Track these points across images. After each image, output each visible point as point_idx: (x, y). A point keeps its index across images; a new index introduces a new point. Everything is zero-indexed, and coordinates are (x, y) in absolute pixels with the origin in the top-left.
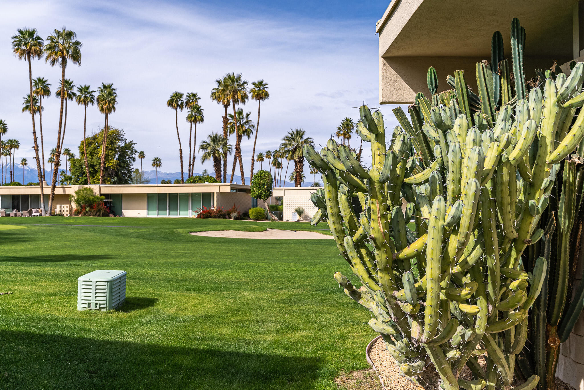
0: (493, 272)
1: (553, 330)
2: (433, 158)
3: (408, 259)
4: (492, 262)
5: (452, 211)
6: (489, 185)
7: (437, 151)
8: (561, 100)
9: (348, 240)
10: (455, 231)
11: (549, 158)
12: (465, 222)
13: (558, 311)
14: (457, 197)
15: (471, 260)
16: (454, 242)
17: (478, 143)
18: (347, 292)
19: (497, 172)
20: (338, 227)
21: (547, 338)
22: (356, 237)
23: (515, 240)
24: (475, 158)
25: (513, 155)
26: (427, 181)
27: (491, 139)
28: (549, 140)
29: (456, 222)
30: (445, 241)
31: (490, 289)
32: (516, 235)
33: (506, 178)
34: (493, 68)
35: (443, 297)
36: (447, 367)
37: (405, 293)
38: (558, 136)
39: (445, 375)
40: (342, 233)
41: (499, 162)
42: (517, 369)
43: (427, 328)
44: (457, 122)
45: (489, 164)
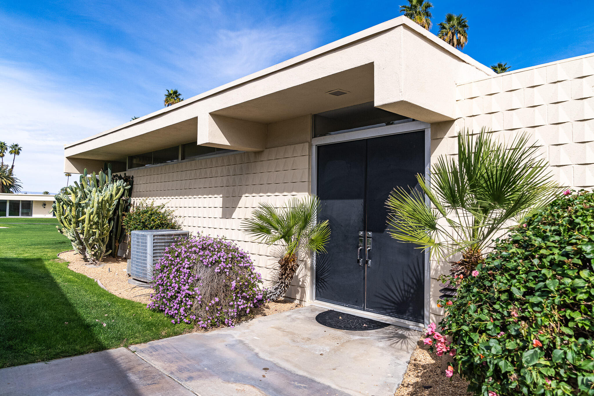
0: (100, 224)
1: (117, 241)
2: (87, 198)
3: (80, 220)
4: (100, 221)
5: (92, 210)
6: (100, 205)
7: (88, 196)
8: (117, 187)
9: (62, 217)
10: (92, 214)
11: (114, 199)
12: (94, 212)
13: (118, 236)
14: (93, 207)
15: (95, 221)
16: (92, 216)
17: (98, 196)
18: (59, 231)
19: (102, 202)
20: (59, 214)
21: (115, 243)
22: (65, 216)
23: (106, 217)
24: (97, 200)
25: (106, 199)
26: (85, 203)
27: (101, 195)
28: (114, 195)
29: (93, 212)
30: (90, 217)
31: (100, 227)
32: (106, 215)
33: (104, 203)
34: (104, 172)
35: (89, 229)
36: (88, 245)
37: (80, 228)
38: (116, 194)
39: (88, 247)
40: (60, 215)
41: (102, 200)
42: (106, 248)
43: (84, 236)
44: (93, 189)
45: (100, 201)
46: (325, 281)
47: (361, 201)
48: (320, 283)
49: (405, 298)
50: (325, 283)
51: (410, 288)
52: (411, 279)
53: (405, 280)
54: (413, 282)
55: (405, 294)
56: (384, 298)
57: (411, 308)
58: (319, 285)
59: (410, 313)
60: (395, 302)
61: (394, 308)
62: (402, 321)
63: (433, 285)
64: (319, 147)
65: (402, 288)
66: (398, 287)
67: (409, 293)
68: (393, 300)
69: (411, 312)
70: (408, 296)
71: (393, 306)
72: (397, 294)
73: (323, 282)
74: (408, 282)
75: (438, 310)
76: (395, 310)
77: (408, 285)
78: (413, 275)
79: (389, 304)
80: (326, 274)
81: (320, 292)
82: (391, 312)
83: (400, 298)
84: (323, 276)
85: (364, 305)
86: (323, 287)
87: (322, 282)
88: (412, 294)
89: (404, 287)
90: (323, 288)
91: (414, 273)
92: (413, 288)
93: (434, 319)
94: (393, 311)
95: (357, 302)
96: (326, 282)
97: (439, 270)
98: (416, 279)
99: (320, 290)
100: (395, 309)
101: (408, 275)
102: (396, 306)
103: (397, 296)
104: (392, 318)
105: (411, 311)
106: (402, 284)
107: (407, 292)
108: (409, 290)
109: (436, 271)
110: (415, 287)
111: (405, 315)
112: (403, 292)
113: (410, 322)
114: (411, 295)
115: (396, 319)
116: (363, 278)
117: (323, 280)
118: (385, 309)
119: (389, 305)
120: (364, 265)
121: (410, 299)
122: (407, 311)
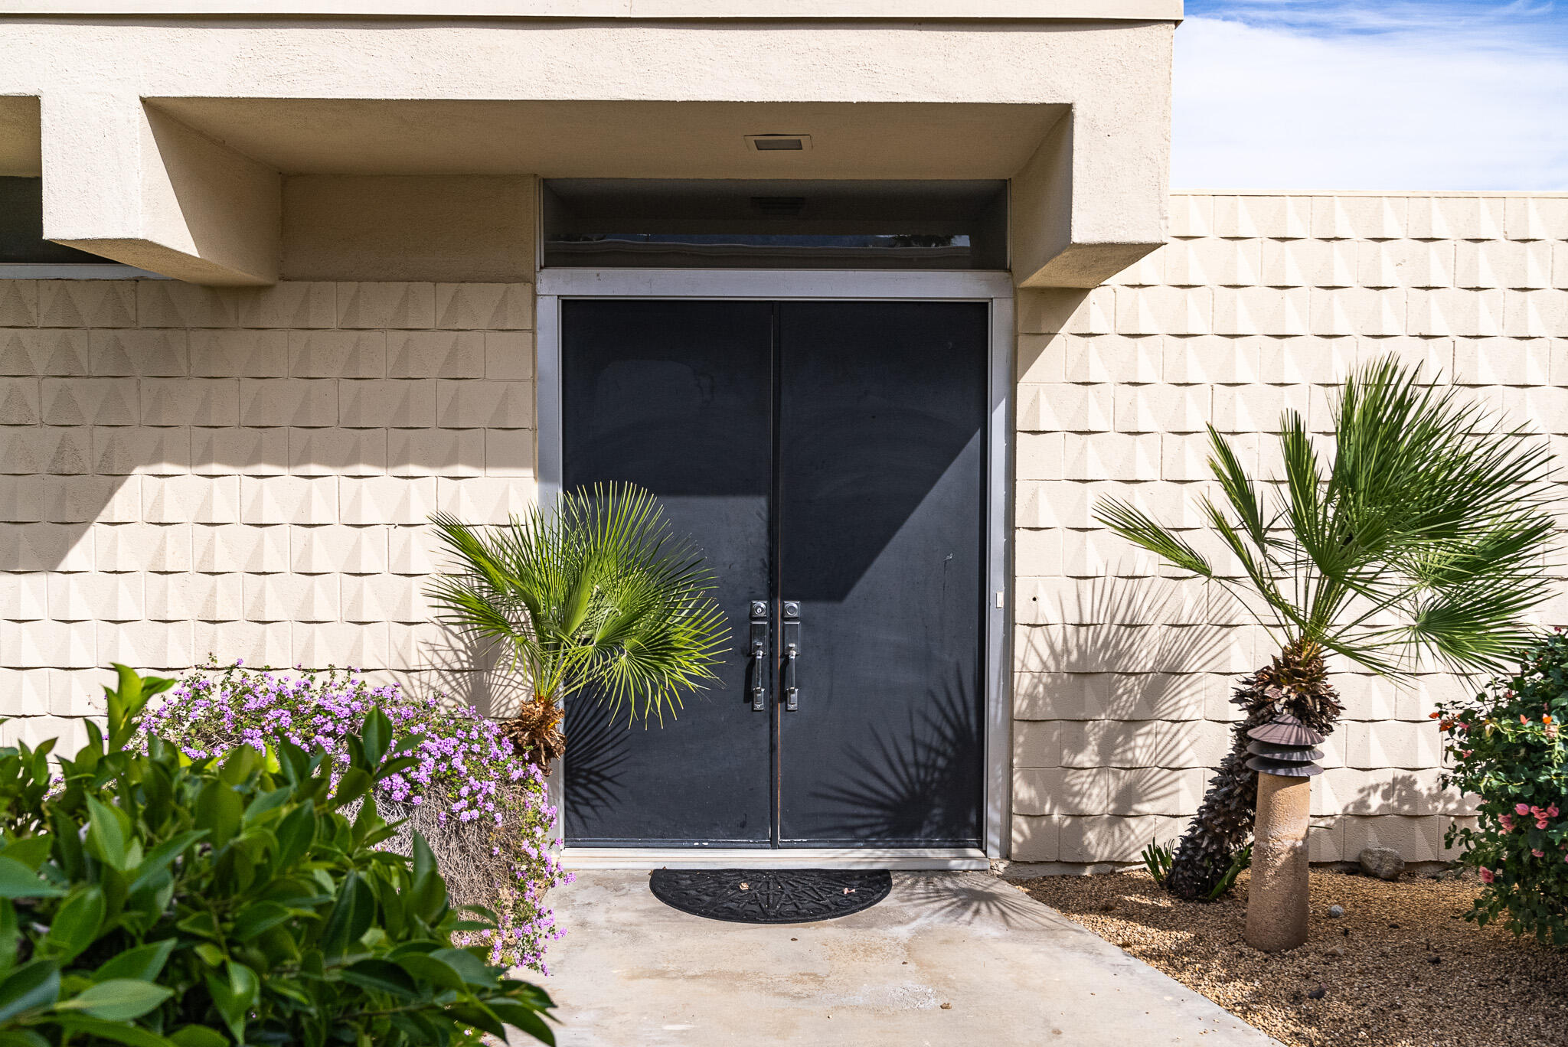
46: (604, 778)
47: (761, 503)
48: (584, 786)
49: (917, 787)
50: (605, 784)
51: (933, 755)
52: (938, 730)
53: (918, 736)
54: (944, 737)
55: (918, 775)
56: (846, 796)
57: (936, 811)
58: (577, 794)
59: (935, 827)
60: (887, 801)
61: (881, 820)
62: (913, 852)
63: (1021, 739)
64: (571, 307)
65: (909, 757)
66: (895, 758)
67: (931, 771)
68: (880, 799)
69: (937, 823)
70: (929, 779)
71: (878, 817)
72: (893, 780)
73: (597, 784)
74: (928, 740)
75: (1037, 804)
76: (885, 827)
77: (929, 748)
78: (945, 716)
79: (863, 811)
80: (611, 754)
81: (582, 817)
82: (872, 835)
83: (901, 789)
84: (595, 762)
85: (774, 832)
86: (599, 797)
87: (591, 781)
88: (942, 771)
89: (915, 753)
90: (598, 802)
91: (948, 710)
92: (944, 754)
93: (1025, 827)
94: (878, 829)
95: (743, 825)
96: (609, 779)
97: (1041, 696)
98: (952, 726)
99: (585, 810)
100: (883, 824)
101: (926, 719)
102: (887, 813)
103: (891, 784)
104: (879, 852)
105: (937, 819)
106: (907, 750)
107: (926, 767)
108: (930, 763)
109: (1032, 698)
110: (950, 750)
111: (919, 836)
112: (912, 771)
113: (936, 850)
114: (936, 775)
115: (891, 850)
116: (766, 746)
117: (597, 774)
118: (851, 830)
119: (864, 817)
120: (772, 706)
121: (934, 786)
122: (926, 822)
